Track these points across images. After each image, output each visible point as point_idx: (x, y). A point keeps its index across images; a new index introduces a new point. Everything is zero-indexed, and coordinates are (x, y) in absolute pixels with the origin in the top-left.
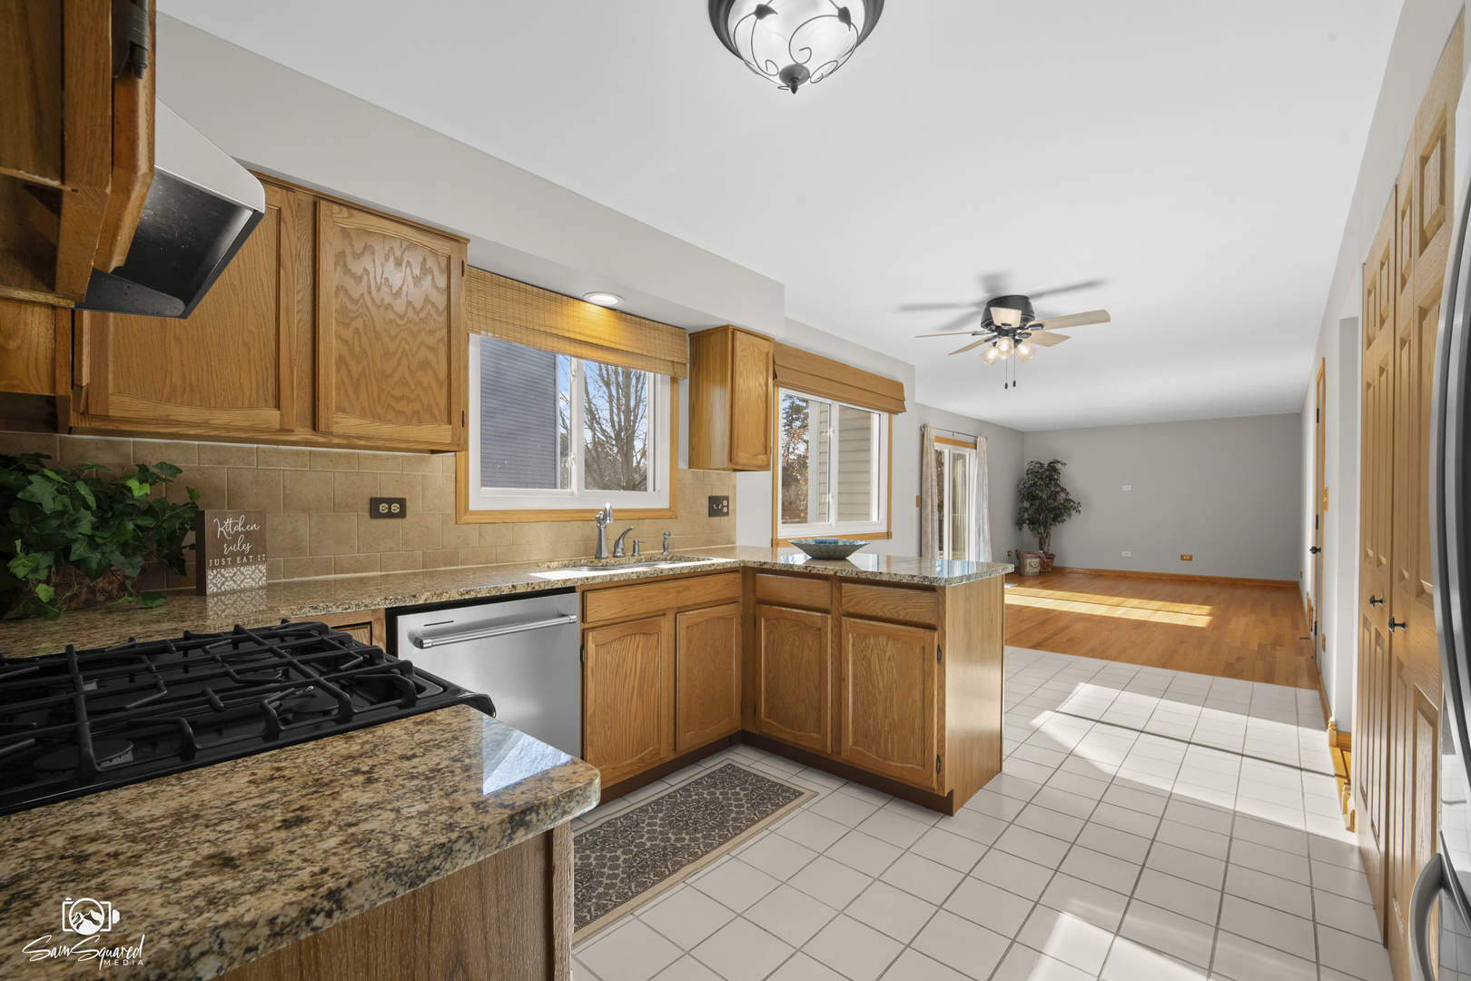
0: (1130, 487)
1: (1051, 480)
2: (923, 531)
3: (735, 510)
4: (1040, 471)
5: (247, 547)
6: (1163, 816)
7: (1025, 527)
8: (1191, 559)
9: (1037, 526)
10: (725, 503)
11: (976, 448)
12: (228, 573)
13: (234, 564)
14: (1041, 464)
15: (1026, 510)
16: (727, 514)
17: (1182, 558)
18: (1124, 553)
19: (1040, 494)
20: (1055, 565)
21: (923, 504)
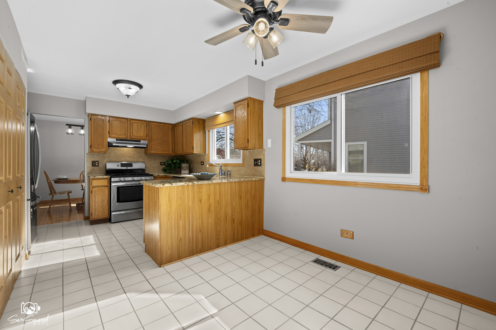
3: (264, 164)
5: (186, 168)
6: (93, 288)
10: (259, 161)
12: (184, 171)
13: (184, 170)
16: (260, 165)
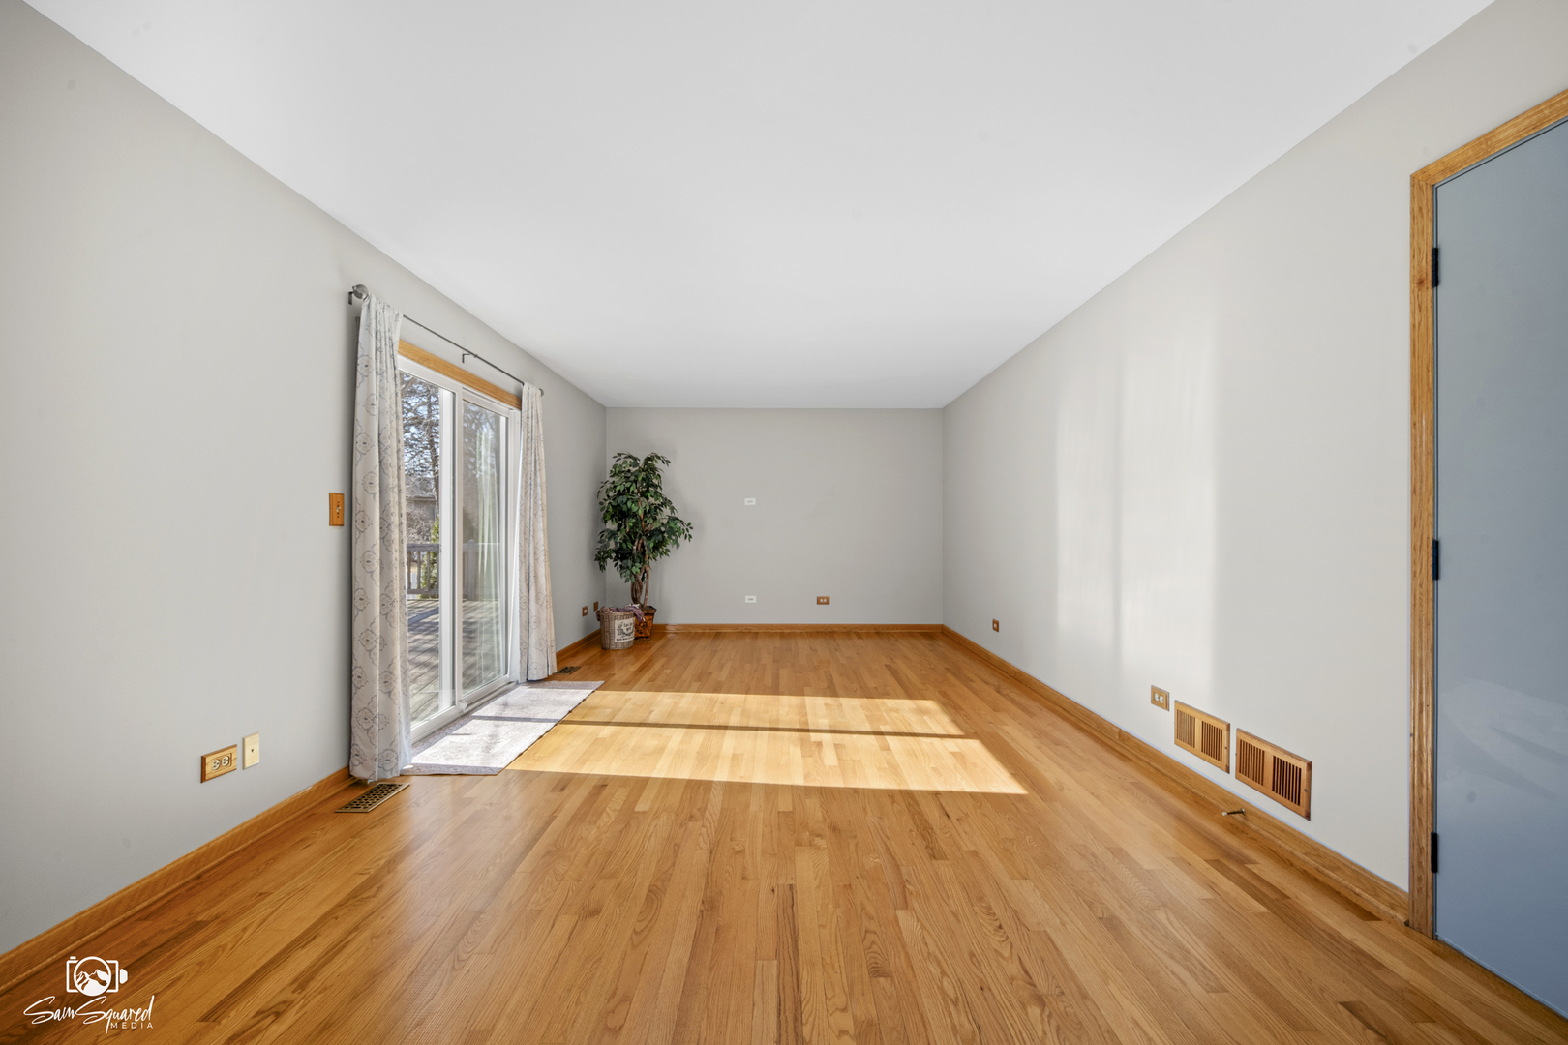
0: (754, 500)
1: (648, 485)
2: (357, 595)
4: (633, 470)
7: (610, 563)
8: (828, 603)
9: (630, 563)
11: (519, 407)
14: (635, 459)
15: (612, 535)
17: (819, 603)
18: (747, 597)
19: (634, 508)
20: (655, 622)
21: (357, 517)
